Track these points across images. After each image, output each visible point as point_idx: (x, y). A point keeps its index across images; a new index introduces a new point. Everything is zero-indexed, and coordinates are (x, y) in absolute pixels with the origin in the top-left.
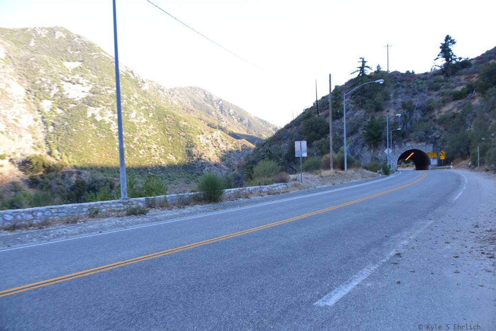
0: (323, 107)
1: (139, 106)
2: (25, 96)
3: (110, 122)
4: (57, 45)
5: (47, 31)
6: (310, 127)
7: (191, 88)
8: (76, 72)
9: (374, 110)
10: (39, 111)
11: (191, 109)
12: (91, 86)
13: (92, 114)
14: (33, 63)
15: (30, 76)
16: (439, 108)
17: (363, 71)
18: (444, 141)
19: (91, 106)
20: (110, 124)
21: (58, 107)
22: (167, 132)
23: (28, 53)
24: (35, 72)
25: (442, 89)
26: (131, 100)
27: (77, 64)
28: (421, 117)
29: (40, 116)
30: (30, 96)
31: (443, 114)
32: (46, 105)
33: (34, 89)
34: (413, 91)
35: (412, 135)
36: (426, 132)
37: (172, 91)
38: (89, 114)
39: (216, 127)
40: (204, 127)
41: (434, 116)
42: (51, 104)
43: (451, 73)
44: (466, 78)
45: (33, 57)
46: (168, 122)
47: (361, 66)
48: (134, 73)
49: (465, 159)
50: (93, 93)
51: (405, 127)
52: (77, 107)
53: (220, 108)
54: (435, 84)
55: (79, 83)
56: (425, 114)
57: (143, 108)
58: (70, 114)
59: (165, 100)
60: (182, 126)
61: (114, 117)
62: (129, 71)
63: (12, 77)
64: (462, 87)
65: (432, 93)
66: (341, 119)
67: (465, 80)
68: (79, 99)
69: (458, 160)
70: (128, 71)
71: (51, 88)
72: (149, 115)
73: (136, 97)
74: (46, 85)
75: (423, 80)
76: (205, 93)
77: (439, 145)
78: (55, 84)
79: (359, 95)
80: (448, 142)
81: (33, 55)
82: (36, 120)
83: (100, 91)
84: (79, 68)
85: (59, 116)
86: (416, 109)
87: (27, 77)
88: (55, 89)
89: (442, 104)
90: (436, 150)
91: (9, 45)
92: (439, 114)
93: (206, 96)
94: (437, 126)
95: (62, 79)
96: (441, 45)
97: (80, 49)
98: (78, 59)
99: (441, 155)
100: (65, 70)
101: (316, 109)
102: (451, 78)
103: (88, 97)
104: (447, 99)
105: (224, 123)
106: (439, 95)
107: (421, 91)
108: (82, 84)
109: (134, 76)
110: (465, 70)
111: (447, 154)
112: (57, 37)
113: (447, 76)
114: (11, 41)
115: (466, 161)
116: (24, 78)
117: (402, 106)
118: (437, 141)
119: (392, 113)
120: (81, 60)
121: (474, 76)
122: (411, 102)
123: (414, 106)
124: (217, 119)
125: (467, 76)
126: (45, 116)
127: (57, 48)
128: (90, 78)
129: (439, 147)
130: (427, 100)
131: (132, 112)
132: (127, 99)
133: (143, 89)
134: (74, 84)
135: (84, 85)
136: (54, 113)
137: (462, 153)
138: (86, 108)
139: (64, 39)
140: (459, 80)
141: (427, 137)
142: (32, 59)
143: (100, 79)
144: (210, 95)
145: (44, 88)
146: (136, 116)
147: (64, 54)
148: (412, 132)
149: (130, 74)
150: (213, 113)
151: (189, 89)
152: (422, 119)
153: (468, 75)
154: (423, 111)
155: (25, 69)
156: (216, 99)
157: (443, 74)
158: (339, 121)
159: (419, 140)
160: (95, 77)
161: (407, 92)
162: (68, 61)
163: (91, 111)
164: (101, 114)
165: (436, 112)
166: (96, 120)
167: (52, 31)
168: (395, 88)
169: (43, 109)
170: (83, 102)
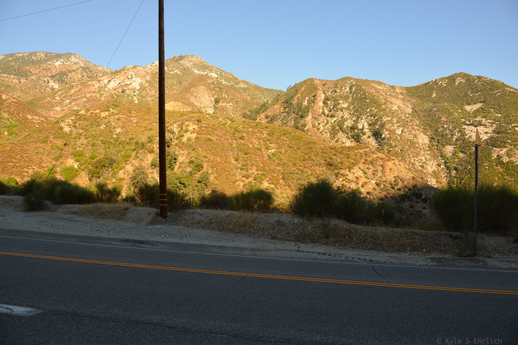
2: (429, 143)
4: (457, 91)
5: (447, 80)
8: (478, 114)
10: (442, 156)
12: (494, 126)
13: (497, 156)
14: (435, 112)
15: (433, 125)
19: (495, 147)
21: (460, 151)
23: (431, 104)
24: (438, 120)
27: (479, 105)
29: (443, 161)
30: (434, 143)
32: (449, 150)
33: (437, 136)
38: (495, 156)
42: (453, 149)
45: (436, 107)
50: (498, 133)
55: (481, 125)
58: (473, 157)
63: (418, 128)
71: (453, 133)
74: (448, 131)
78: (457, 129)
81: (436, 105)
82: (439, 165)
83: (506, 129)
84: (481, 109)
85: (461, 160)
87: (431, 127)
88: (457, 134)
91: (414, 101)
95: (464, 123)
97: (481, 90)
98: (479, 100)
100: (466, 114)
103: (492, 138)
108: (484, 125)
112: (457, 84)
114: (417, 97)
116: (428, 127)
120: (482, 100)
126: (447, 161)
127: (457, 94)
128: (494, 118)
134: (476, 126)
135: (488, 126)
136: (456, 158)
138: (490, 149)
139: (464, 83)
142: (434, 109)
143: (505, 117)
145: (446, 134)
147: (465, 98)
155: (429, 119)
160: (499, 115)
162: (469, 104)
163: (496, 152)
164: (508, 155)
166: (503, 162)
167: (452, 79)
169: (446, 155)
170: (487, 144)
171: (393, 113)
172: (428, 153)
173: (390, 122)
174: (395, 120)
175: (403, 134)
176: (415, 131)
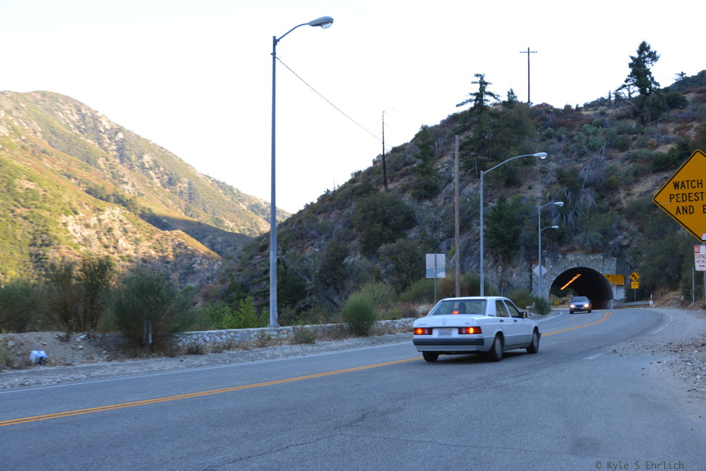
0: (397, 170)
6: (372, 212)
7: (44, 94)
9: (503, 183)
11: (42, 148)
16: (628, 185)
17: (481, 101)
18: (638, 252)
25: (633, 148)
28: (594, 202)
31: (635, 198)
34: (579, 148)
35: (578, 238)
36: (603, 234)
39: (108, 196)
40: (79, 196)
41: (619, 201)
43: (649, 118)
44: (676, 130)
47: (479, 91)
49: (675, 288)
51: (564, 221)
53: (118, 150)
54: (619, 136)
56: (602, 197)
64: (670, 146)
65: (614, 154)
66: (434, 200)
67: (674, 133)
69: (662, 290)
75: (598, 127)
76: (80, 111)
77: (628, 261)
79: (472, 150)
80: (644, 256)
86: (586, 187)
89: (633, 178)
90: (624, 270)
92: (628, 199)
93: (83, 117)
94: (624, 223)
96: (631, 61)
99: (631, 281)
101: (382, 176)
102: (650, 128)
104: (643, 169)
105: (128, 187)
106: (627, 159)
107: (593, 149)
110: (674, 112)
111: (642, 280)
113: (643, 122)
115: (676, 293)
117: (559, 179)
118: (624, 251)
119: (538, 191)
121: (692, 126)
122: (574, 172)
123: (582, 180)
124: (110, 176)
125: (679, 125)
129: (627, 263)
130: (605, 168)
137: (670, 278)
140: (664, 132)
141: (606, 244)
144: (93, 116)
148: (577, 232)
150: (101, 161)
151: (39, 97)
152: (596, 206)
153: (680, 122)
154: (597, 190)
156: (108, 127)
157: (634, 119)
158: (431, 204)
159: (590, 249)
161: (568, 150)
165: (622, 194)
168: (543, 140)
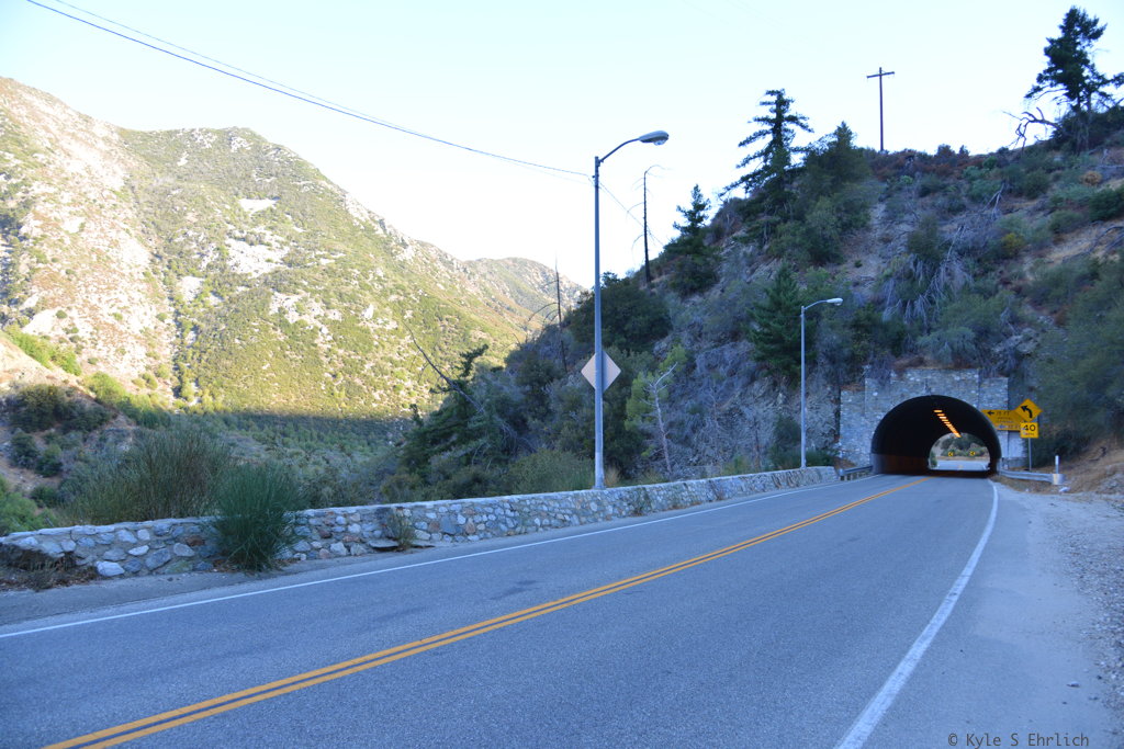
1: (385, 293)
2: (147, 266)
3: (316, 327)
4: (232, 164)
5: (215, 137)
7: (515, 260)
8: (261, 219)
10: (171, 299)
11: (507, 305)
12: (287, 249)
13: (280, 309)
14: (175, 200)
15: (166, 226)
19: (279, 291)
20: (315, 331)
21: (212, 292)
22: (440, 354)
23: (170, 180)
24: (177, 219)
26: (367, 282)
27: (267, 203)
29: (173, 309)
30: (160, 267)
32: (189, 286)
33: (169, 253)
37: (470, 268)
38: (274, 308)
42: (198, 285)
45: (180, 188)
46: (444, 331)
48: (386, 224)
50: (290, 265)
52: (251, 292)
55: (261, 243)
57: (393, 298)
58: (234, 306)
59: (449, 283)
60: (475, 341)
61: (325, 316)
62: (375, 222)
63: (126, 227)
68: (255, 275)
70: (372, 219)
71: (203, 251)
72: (404, 314)
73: (381, 274)
74: (194, 245)
76: (544, 273)
78: (213, 244)
81: (180, 184)
82: (161, 318)
83: (304, 259)
84: (269, 212)
85: (210, 310)
87: (158, 229)
88: (211, 254)
91: (135, 164)
93: (547, 278)
95: (230, 234)
97: (277, 173)
98: (269, 194)
100: (238, 216)
103: (277, 272)
108: (268, 245)
109: (385, 230)
112: (234, 148)
114: (143, 156)
116: (152, 230)
120: (275, 195)
126: (181, 311)
127: (230, 171)
128: (288, 234)
131: (366, 306)
132: (359, 279)
133: (399, 258)
134: (252, 244)
135: (274, 247)
136: (202, 305)
138: (269, 295)
139: (248, 152)
142: (174, 193)
143: (308, 236)
144: (555, 278)
145: (189, 251)
146: (375, 316)
147: (243, 183)
149: (377, 227)
151: (510, 263)
155: (158, 211)
156: (567, 286)
160: (300, 230)
162: (249, 197)
163: (278, 301)
164: (299, 310)
166: (286, 321)
167: (226, 137)
169: (180, 296)
170: (265, 282)
171: (67, 179)
172: (141, 287)
173: (52, 198)
174: (67, 197)
175: (84, 234)
176: (118, 231)
